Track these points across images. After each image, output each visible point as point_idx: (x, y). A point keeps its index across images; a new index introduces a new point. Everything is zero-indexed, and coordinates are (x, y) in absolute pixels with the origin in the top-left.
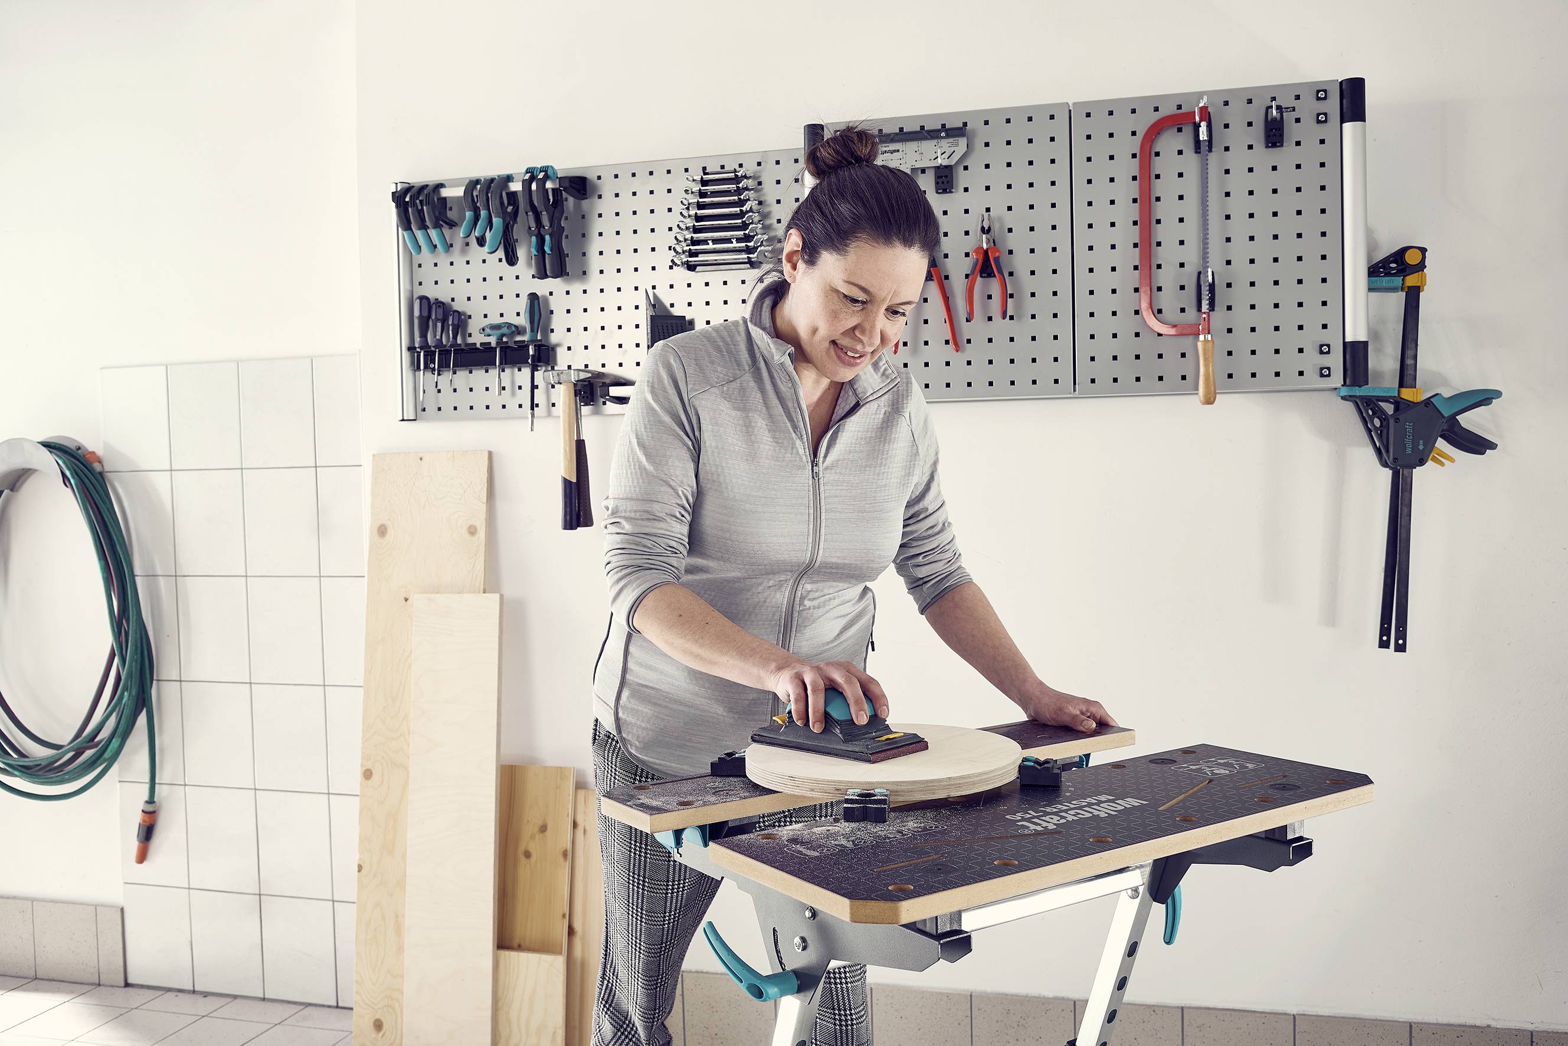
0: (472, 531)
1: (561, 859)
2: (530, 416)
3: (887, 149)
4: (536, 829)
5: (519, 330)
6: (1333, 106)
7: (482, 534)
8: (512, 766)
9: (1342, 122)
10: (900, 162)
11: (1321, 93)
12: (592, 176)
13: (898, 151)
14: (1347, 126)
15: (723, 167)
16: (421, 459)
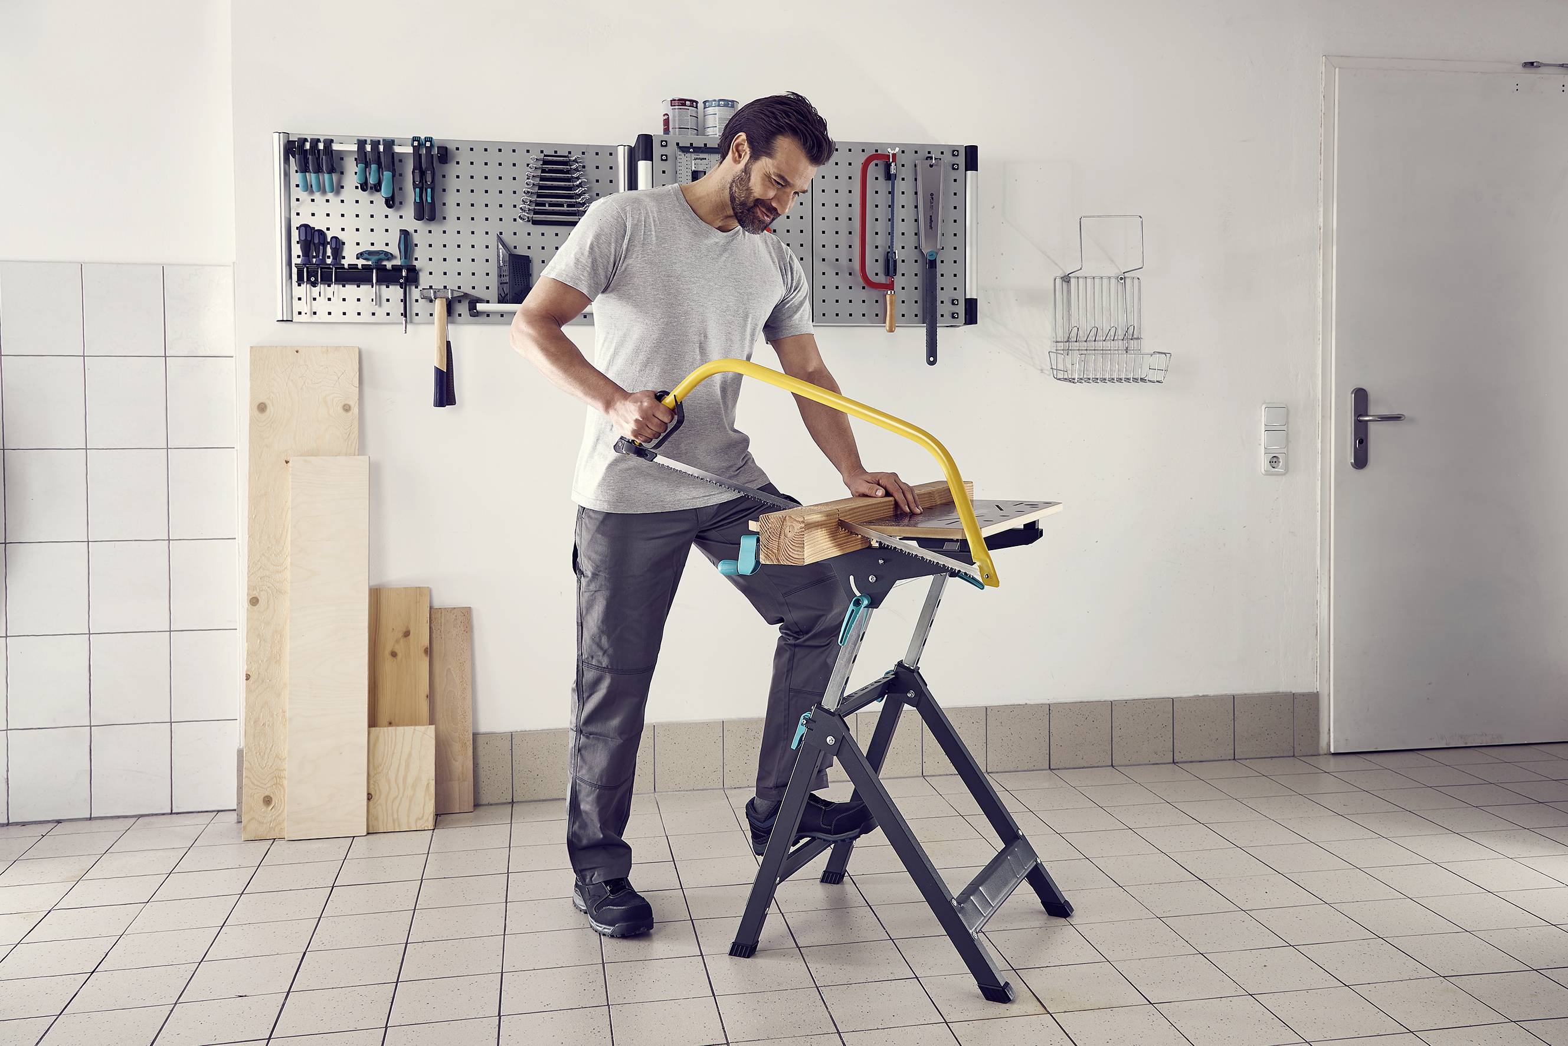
0: (347, 408)
1: (423, 655)
2: (404, 322)
3: (698, 157)
4: (400, 635)
5: (389, 256)
6: (961, 160)
7: (355, 410)
8: (377, 589)
9: (966, 170)
10: (707, 166)
11: (955, 152)
12: (452, 147)
13: (705, 159)
14: (969, 172)
15: (556, 152)
16: (297, 352)
